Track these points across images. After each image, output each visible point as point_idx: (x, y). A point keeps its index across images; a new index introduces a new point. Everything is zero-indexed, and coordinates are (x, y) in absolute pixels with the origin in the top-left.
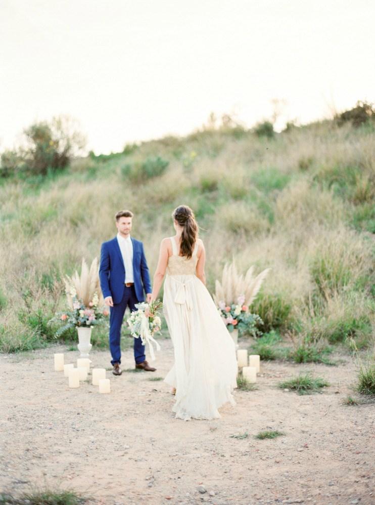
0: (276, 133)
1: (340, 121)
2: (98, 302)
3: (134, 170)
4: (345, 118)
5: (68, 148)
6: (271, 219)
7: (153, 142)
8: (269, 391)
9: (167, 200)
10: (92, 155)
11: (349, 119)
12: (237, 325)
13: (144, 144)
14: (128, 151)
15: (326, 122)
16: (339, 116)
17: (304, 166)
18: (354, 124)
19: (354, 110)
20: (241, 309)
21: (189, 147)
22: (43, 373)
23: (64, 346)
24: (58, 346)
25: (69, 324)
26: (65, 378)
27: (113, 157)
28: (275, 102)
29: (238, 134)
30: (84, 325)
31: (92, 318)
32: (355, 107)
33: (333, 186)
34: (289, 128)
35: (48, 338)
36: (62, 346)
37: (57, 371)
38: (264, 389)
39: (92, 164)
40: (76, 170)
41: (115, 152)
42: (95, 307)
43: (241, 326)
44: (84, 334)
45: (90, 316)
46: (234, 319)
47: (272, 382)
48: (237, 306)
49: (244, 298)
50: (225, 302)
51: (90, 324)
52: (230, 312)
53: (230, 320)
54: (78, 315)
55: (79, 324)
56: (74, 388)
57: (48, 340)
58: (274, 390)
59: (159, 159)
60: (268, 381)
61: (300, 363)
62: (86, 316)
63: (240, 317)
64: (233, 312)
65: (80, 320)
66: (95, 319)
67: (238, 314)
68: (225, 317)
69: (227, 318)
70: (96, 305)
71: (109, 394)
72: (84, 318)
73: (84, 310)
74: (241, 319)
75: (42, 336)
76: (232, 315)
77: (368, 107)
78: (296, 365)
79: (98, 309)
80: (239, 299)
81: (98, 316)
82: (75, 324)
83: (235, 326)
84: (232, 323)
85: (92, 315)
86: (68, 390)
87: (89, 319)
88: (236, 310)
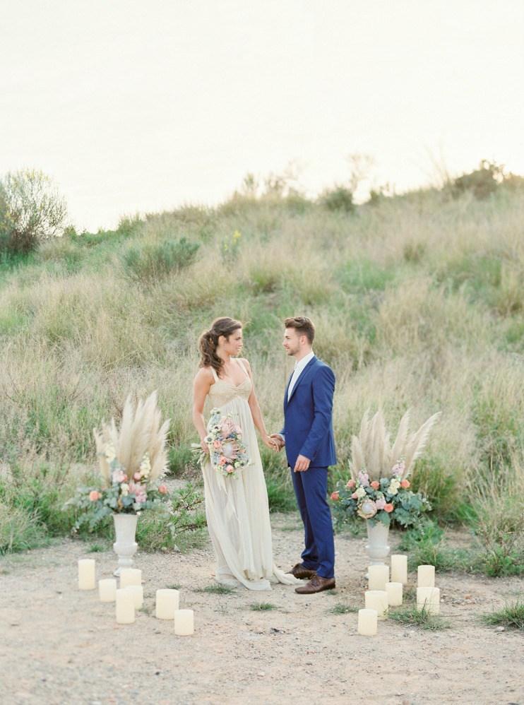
0: (357, 206)
1: (455, 189)
2: (150, 471)
3: (143, 258)
4: (461, 185)
5: (34, 222)
6: (372, 338)
7: (165, 215)
8: (470, 631)
9: (200, 305)
10: (70, 232)
11: (468, 187)
12: (394, 511)
13: (149, 218)
14: (127, 229)
15: (434, 191)
16: (453, 182)
17: (413, 256)
18: (476, 194)
19: (476, 173)
20: (398, 485)
21: (223, 224)
22: (60, 593)
23: (80, 542)
24: (68, 542)
25: (105, 508)
26: (101, 603)
27: (103, 238)
28: (355, 158)
29: (297, 206)
30: (129, 510)
31: (141, 498)
32: (478, 168)
33: (462, 288)
34: (375, 199)
35: (50, 529)
36: (75, 543)
37: (83, 591)
38: (462, 626)
39: (72, 247)
40: (48, 256)
42: (145, 479)
43: (400, 514)
44: (125, 527)
45: (137, 495)
46: (388, 503)
47: (466, 613)
48: (393, 480)
49: (404, 467)
50: (368, 473)
51: (139, 508)
52: (379, 490)
53: (382, 503)
54: (120, 492)
55: (121, 508)
56: (127, 624)
57: (52, 533)
58: (477, 628)
59: (183, 241)
60: (457, 610)
61: (495, 577)
62: (132, 494)
63: (398, 499)
64: (385, 489)
65: (122, 502)
66: (147, 499)
67: (395, 493)
68: (372, 499)
69: (377, 501)
70: (146, 476)
71: (192, 636)
72: (128, 498)
73: (128, 484)
74: (400, 502)
75: (41, 525)
76: (385, 496)
77: (497, 169)
78: (490, 582)
79: (151, 482)
80: (394, 468)
81: (151, 496)
82: (113, 509)
83: (390, 513)
84: (386, 509)
85: (141, 493)
86: (118, 629)
87: (138, 499)
88: (391, 487)
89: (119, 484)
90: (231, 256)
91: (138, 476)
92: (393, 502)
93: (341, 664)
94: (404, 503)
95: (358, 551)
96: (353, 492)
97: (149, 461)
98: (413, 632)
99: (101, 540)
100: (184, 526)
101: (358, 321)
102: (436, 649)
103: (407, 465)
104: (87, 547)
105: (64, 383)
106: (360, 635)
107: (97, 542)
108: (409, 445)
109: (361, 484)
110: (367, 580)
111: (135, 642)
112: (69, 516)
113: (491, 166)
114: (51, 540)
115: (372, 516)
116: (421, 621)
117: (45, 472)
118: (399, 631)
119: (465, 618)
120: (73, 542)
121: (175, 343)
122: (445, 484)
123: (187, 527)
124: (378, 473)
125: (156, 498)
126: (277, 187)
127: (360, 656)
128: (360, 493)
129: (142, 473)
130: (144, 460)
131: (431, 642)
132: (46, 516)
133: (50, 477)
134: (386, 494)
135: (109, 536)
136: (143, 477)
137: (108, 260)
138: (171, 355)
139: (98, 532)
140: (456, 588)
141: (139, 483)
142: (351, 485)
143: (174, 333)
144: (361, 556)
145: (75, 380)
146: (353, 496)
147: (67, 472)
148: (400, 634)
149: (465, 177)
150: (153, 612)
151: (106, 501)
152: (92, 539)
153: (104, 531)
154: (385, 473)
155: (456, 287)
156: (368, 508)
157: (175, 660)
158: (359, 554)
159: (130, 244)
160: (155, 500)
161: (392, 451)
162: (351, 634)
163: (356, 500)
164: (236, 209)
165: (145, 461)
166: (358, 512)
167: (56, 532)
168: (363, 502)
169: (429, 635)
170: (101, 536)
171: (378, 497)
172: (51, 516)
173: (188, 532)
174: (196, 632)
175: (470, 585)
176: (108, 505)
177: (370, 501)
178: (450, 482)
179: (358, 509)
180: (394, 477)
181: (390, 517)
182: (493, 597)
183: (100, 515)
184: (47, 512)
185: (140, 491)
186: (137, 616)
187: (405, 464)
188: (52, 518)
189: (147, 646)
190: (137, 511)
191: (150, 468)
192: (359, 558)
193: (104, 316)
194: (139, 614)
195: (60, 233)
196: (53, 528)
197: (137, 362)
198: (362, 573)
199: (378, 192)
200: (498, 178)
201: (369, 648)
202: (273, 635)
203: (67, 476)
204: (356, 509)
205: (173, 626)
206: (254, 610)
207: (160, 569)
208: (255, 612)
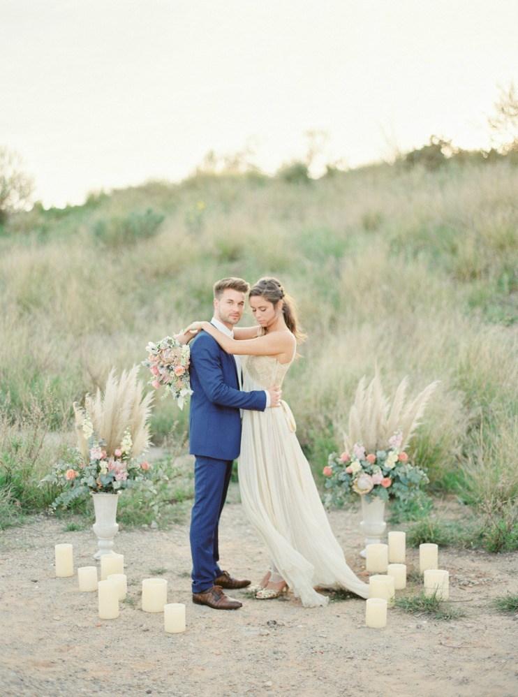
0: (313, 180)
1: (406, 163)
2: (132, 447)
3: (110, 228)
4: (412, 159)
6: (337, 303)
8: (486, 619)
9: (166, 274)
10: (38, 208)
11: (419, 160)
13: (116, 192)
14: (93, 203)
15: (385, 166)
16: (404, 158)
17: (370, 225)
19: (426, 147)
20: (396, 458)
21: (186, 197)
23: (55, 520)
25: (82, 487)
26: (81, 593)
27: (69, 211)
28: (311, 134)
29: (256, 180)
30: (108, 489)
31: (122, 477)
32: (428, 144)
33: (421, 255)
34: (331, 173)
35: (23, 506)
36: (50, 521)
37: (61, 578)
38: (477, 614)
39: (41, 220)
40: (17, 229)
41: (73, 204)
42: (126, 455)
43: (398, 489)
44: (104, 506)
45: (117, 473)
46: (385, 477)
47: (476, 597)
48: (390, 453)
49: (402, 439)
50: (364, 445)
51: (119, 487)
52: (376, 463)
53: (379, 477)
54: (98, 470)
55: (99, 487)
56: (112, 620)
57: (26, 510)
58: (493, 616)
59: (149, 212)
60: (466, 593)
61: (496, 553)
62: (111, 472)
63: (395, 473)
64: (382, 463)
65: (100, 480)
66: (128, 477)
67: (392, 467)
68: (368, 473)
69: (374, 476)
70: (127, 453)
71: (184, 634)
72: (107, 476)
73: (108, 461)
74: (398, 476)
75: (14, 502)
76: (382, 470)
77: (445, 144)
78: (491, 558)
79: (132, 459)
80: (391, 440)
81: (132, 474)
82: (91, 488)
83: (388, 488)
84: (383, 484)
85: (121, 471)
86: (101, 626)
87: (118, 477)
88: (388, 461)
89: (98, 462)
90: (196, 226)
91: (118, 452)
92: (391, 476)
93: (355, 667)
94: (402, 477)
95: (347, 525)
96: (347, 466)
97: (130, 436)
98: (425, 622)
99: (77, 516)
100: (164, 501)
101: (323, 288)
102: (455, 644)
103: (405, 437)
104: (63, 526)
105: (35, 352)
106: (368, 627)
107: (73, 519)
108: (406, 416)
109: (356, 457)
110: (364, 559)
111: (122, 644)
112: (43, 493)
113: (441, 141)
114: (24, 518)
115: (368, 491)
116: (432, 608)
117: (17, 447)
118: (412, 622)
119: (477, 604)
120: (48, 519)
121: (145, 310)
122: (432, 452)
123: (167, 502)
124: (374, 445)
125: (138, 476)
126: (236, 163)
127: (373, 655)
128: (355, 467)
129: (123, 449)
130: (125, 435)
131: (448, 635)
132: (19, 492)
133: (22, 452)
134: (383, 467)
135: (86, 513)
136: (124, 453)
137: (76, 231)
138: (139, 323)
139: (75, 508)
140: (459, 567)
141: (120, 460)
142: (345, 459)
143: (143, 302)
144: (350, 530)
145: (47, 348)
146: (348, 470)
147: (41, 447)
148: (413, 626)
149: (416, 151)
150: (139, 604)
151: (83, 481)
152: (68, 517)
153: (80, 509)
154: (381, 446)
155: (415, 254)
156: (364, 483)
157: (167, 666)
158: (348, 527)
159: (98, 215)
160: (137, 478)
161: (388, 422)
162: (359, 626)
163: (351, 474)
164: (198, 184)
165: (127, 437)
166: (354, 487)
167: (29, 509)
168: (359, 477)
169: (445, 625)
170: (77, 513)
171: (375, 471)
172: (24, 493)
173: (169, 507)
174: (189, 628)
175: (472, 563)
176: (86, 484)
177: (367, 475)
178: (437, 450)
179: (353, 484)
180: (391, 450)
181: (388, 491)
182: (499, 577)
183: (76, 493)
184: (20, 488)
185: (120, 469)
186: (121, 609)
187: (403, 436)
188: (25, 495)
189: (135, 648)
190: (117, 490)
191: (131, 444)
192: (349, 532)
193: (74, 286)
194: (124, 605)
195: (29, 208)
196: (26, 505)
197: (107, 330)
198: (356, 550)
199: (332, 166)
200: (447, 152)
201: (382, 644)
202: (273, 630)
203: (42, 450)
204: (351, 484)
205: (162, 620)
206: (249, 598)
207: (142, 550)
208: (249, 600)
